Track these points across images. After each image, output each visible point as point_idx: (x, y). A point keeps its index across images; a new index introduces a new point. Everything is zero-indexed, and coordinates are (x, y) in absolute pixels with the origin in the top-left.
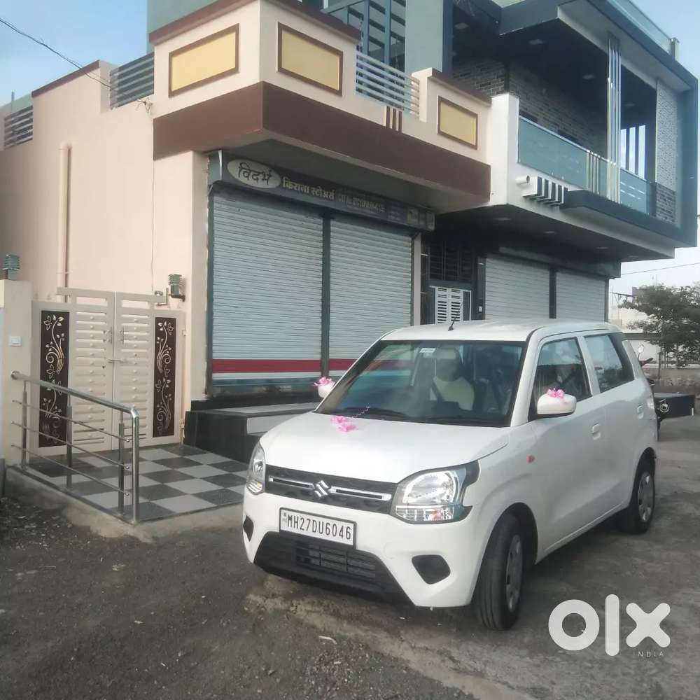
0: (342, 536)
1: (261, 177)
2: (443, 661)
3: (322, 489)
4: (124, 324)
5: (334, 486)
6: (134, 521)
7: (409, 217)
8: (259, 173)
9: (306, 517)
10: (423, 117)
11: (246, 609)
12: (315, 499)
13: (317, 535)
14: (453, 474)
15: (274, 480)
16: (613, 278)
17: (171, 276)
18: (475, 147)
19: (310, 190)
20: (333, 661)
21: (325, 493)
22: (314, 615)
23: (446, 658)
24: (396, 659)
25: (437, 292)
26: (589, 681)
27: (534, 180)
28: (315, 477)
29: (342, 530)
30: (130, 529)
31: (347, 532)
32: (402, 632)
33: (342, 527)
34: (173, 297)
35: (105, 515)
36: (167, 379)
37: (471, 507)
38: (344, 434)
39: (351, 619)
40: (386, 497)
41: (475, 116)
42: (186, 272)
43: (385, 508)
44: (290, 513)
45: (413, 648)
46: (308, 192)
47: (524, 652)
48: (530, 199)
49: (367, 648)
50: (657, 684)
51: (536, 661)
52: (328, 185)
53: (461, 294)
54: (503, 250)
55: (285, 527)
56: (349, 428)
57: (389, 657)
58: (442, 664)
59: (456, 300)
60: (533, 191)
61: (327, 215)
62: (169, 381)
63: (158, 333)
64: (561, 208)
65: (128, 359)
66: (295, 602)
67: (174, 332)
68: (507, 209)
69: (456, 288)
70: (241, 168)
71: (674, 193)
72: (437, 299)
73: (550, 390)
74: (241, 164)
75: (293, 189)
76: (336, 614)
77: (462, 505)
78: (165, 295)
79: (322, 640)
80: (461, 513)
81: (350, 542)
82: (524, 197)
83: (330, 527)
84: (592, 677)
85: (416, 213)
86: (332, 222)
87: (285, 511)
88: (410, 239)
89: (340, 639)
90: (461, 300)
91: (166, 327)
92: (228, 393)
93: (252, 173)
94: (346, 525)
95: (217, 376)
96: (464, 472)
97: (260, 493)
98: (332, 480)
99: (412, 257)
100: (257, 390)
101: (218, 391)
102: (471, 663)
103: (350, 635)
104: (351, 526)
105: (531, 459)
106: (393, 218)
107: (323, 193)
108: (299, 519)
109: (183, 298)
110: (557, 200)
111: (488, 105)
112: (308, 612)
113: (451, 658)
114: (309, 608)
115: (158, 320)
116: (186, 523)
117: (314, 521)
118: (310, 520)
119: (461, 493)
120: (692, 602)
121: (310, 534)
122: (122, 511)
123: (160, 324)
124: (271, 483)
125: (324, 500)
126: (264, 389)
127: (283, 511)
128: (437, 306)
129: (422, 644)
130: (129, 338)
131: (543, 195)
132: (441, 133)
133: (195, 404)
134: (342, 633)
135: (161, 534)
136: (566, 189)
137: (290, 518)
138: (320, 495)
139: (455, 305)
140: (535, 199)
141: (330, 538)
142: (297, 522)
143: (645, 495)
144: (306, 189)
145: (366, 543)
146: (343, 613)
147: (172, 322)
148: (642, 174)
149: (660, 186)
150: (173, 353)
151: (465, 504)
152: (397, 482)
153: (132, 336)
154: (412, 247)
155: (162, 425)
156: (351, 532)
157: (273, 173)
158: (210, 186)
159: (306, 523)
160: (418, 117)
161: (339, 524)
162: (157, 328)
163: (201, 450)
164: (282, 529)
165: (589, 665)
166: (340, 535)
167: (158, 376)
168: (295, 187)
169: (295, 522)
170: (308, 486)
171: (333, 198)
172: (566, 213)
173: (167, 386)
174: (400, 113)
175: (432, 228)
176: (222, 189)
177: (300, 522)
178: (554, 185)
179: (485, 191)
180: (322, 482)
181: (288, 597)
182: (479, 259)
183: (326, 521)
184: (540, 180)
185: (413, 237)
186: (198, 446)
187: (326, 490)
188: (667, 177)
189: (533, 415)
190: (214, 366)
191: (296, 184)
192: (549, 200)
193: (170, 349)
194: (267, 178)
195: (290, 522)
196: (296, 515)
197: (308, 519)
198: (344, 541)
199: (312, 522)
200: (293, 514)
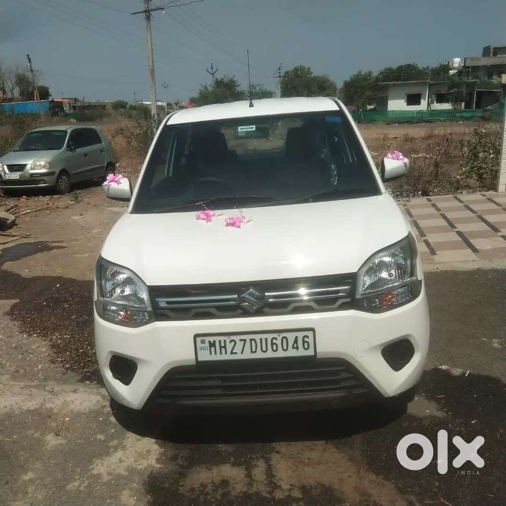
0: (297, 348)
3: (252, 299)
5: (268, 292)
9: (237, 338)
13: (259, 355)
15: (167, 303)
29: (296, 341)
31: (304, 342)
33: (296, 337)
40: (345, 290)
44: (212, 339)
55: (205, 356)
81: (310, 352)
83: (279, 342)
87: (203, 338)
94: (300, 335)
104: (310, 334)
108: (228, 342)
117: (251, 340)
118: (245, 340)
121: (247, 355)
124: (164, 307)
127: (199, 338)
137: (212, 345)
138: (252, 307)
141: (280, 354)
142: (225, 347)
152: (356, 271)
156: (311, 340)
159: (240, 345)
161: (291, 337)
164: (200, 359)
166: (293, 347)
169: (221, 347)
170: (230, 300)
177: (229, 346)
180: (252, 291)
183: (269, 336)
195: (213, 349)
196: (222, 338)
197: (241, 340)
198: (301, 352)
199: (248, 342)
200: (217, 339)
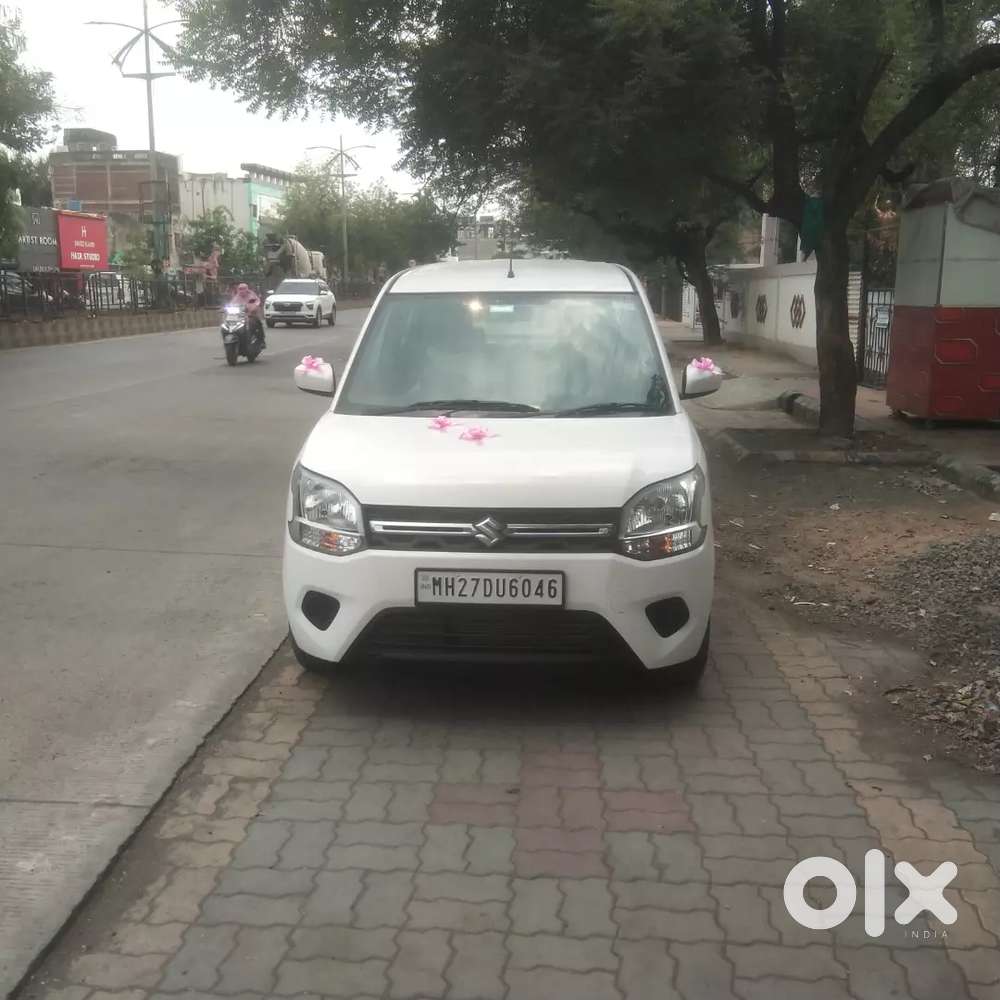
0: (541, 594)
3: (489, 531)
5: (511, 523)
9: (468, 577)
12: (481, 547)
13: (494, 600)
15: (383, 527)
21: (497, 537)
28: (475, 514)
29: (540, 586)
31: (550, 588)
33: (541, 582)
40: (605, 528)
43: (606, 544)
44: (437, 575)
55: (427, 596)
81: (557, 601)
83: (519, 585)
87: (426, 573)
94: (547, 578)
97: (356, 551)
104: (558, 578)
108: (457, 580)
117: (485, 580)
118: (477, 580)
121: (479, 599)
124: (380, 532)
127: (421, 573)
137: (436, 583)
141: (520, 600)
142: (452, 587)
156: (559, 586)
159: (471, 585)
161: (535, 580)
164: (421, 600)
166: (536, 594)
169: (447, 587)
170: (461, 529)
177: (458, 586)
180: (489, 520)
183: (509, 577)
187: (497, 531)
195: (437, 588)
196: (450, 575)
197: (473, 579)
198: (546, 600)
199: (481, 582)
200: (443, 576)
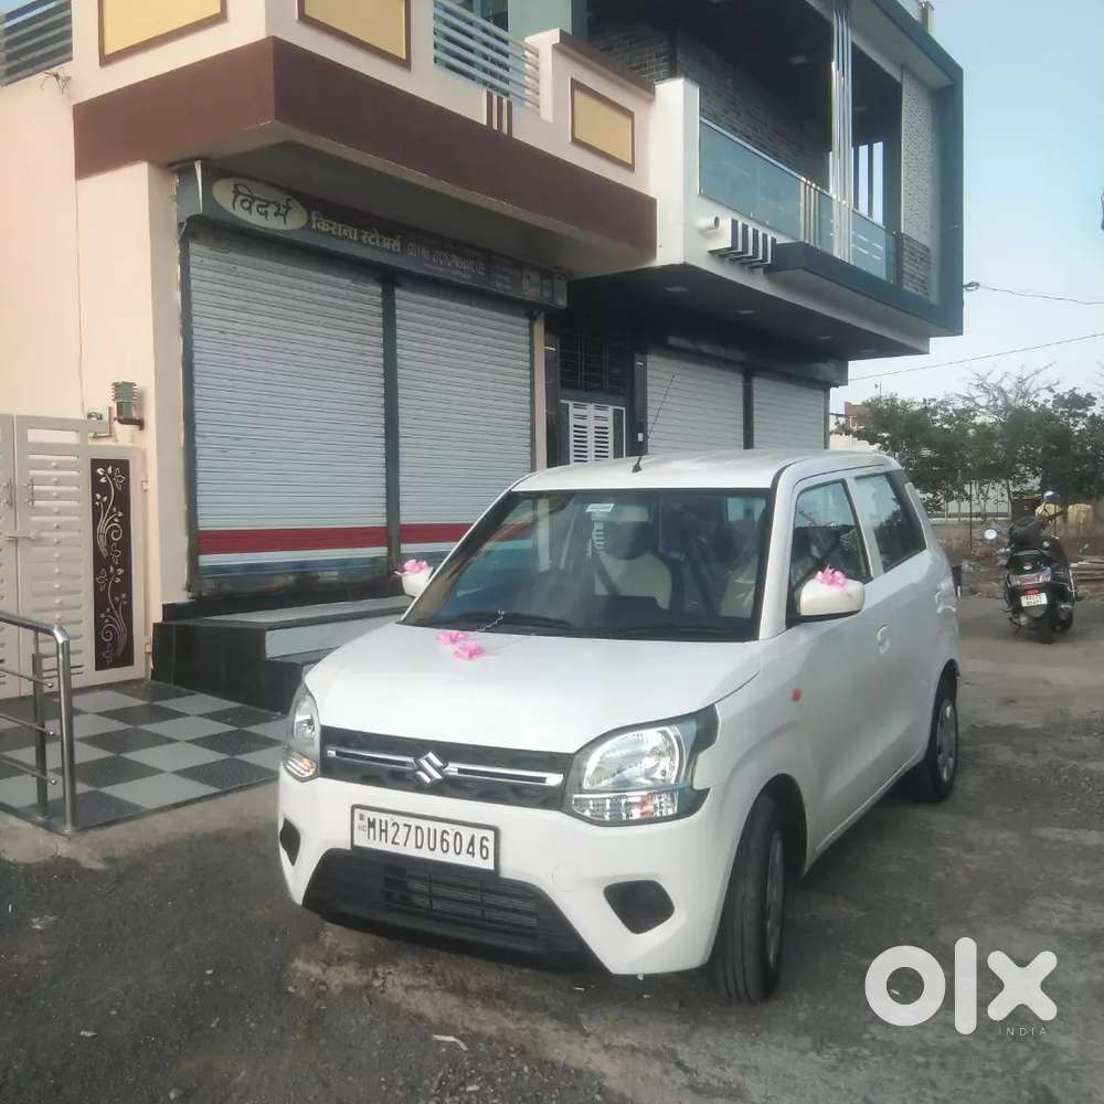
0: (473, 854)
1: (272, 210)
2: (666, 1072)
3: (430, 769)
4: (32, 472)
5: (455, 761)
6: (68, 829)
7: (526, 283)
8: (268, 204)
9: (401, 820)
10: (547, 113)
11: (291, 989)
12: (420, 788)
13: (425, 854)
14: (672, 731)
15: (337, 753)
16: (837, 386)
17: (117, 386)
18: (630, 167)
19: (360, 234)
20: (463, 1084)
21: (437, 776)
22: (419, 994)
23: (672, 1066)
24: (579, 1073)
25: (573, 411)
26: (929, 1092)
27: (726, 225)
28: (417, 747)
29: (472, 843)
30: (61, 845)
31: (482, 847)
32: (583, 1016)
33: (473, 837)
34: (121, 422)
35: (13, 820)
36: (116, 568)
37: (709, 789)
38: (465, 663)
39: (489, 997)
40: (553, 779)
41: (629, 114)
42: (143, 376)
43: (552, 800)
44: (371, 815)
45: (607, 1048)
46: (355, 238)
47: (805, 1041)
48: (719, 255)
49: (523, 1052)
50: (1044, 1088)
51: (828, 1058)
52: (389, 228)
53: (609, 412)
54: (673, 341)
55: (363, 841)
56: (475, 653)
57: (566, 1069)
58: (666, 1080)
59: (602, 424)
60: (724, 242)
61: (389, 279)
62: (120, 571)
63: (97, 487)
64: (765, 272)
65: (44, 534)
66: (380, 970)
67: (126, 485)
68: (684, 272)
69: (601, 403)
70: (237, 193)
71: (928, 250)
72: (572, 421)
73: (820, 573)
74: (236, 186)
75: (330, 232)
76: (460, 990)
77: (691, 787)
78: (106, 418)
79: (439, 1043)
80: (690, 802)
81: (489, 865)
82: (710, 252)
83: (450, 838)
84: (933, 1085)
85: (535, 277)
86: (398, 292)
87: (363, 812)
88: (526, 321)
89: (472, 1038)
90: (610, 424)
91: (112, 476)
92: (227, 587)
93: (256, 203)
94: (479, 834)
95: (207, 560)
96: (692, 727)
97: (311, 778)
98: (448, 751)
99: (532, 352)
100: (279, 581)
101: (208, 586)
102: (716, 1071)
103: (490, 1029)
104: (490, 835)
105: (797, 696)
106: (501, 286)
107: (381, 240)
108: (390, 824)
109: (140, 424)
110: (761, 258)
111: (651, 96)
112: (407, 988)
113: (679, 1064)
114: (408, 980)
115: (96, 463)
116: (165, 827)
117: (417, 828)
118: (409, 827)
119: (688, 764)
120: (1056, 923)
121: (410, 850)
122: (46, 812)
123: (100, 471)
124: (333, 759)
125: (438, 788)
126: (291, 578)
127: (357, 812)
128: (572, 434)
129: (623, 1041)
130: (46, 496)
131: (740, 249)
132: (576, 142)
133: (169, 610)
134: (474, 1027)
135: (119, 851)
136: (774, 240)
137: (372, 824)
138: (428, 780)
139: (601, 431)
140: (726, 256)
141: (450, 858)
142: (386, 831)
143: (945, 739)
144: (351, 233)
145: (518, 865)
146: (472, 985)
147: (122, 466)
148: (878, 217)
149: (908, 238)
150: (125, 523)
151: (698, 786)
152: (572, 751)
153: (48, 492)
154: (531, 334)
155: (112, 648)
156: (490, 845)
157: (294, 204)
158: (181, 225)
159: (403, 830)
160: (539, 114)
161: (467, 833)
162: (95, 477)
163: (184, 690)
164: (356, 843)
165: (921, 1059)
166: (468, 852)
167: (100, 563)
168: (333, 229)
169: (381, 831)
170: (403, 763)
171: (399, 250)
172: (774, 281)
173: (118, 580)
174: (509, 104)
175: (562, 303)
176: (202, 230)
177: (392, 830)
178: (756, 233)
179: (648, 243)
180: (431, 755)
181: (366, 962)
182: (637, 355)
183: (440, 827)
184: (734, 223)
185: (532, 318)
186: (176, 683)
187: (439, 770)
188: (917, 223)
189: (793, 617)
190: (201, 541)
191: (335, 224)
192: (748, 258)
193: (120, 514)
194: (283, 212)
195: (372, 830)
196: (384, 817)
197: (405, 825)
198: (476, 862)
199: (413, 829)
200: (378, 816)
